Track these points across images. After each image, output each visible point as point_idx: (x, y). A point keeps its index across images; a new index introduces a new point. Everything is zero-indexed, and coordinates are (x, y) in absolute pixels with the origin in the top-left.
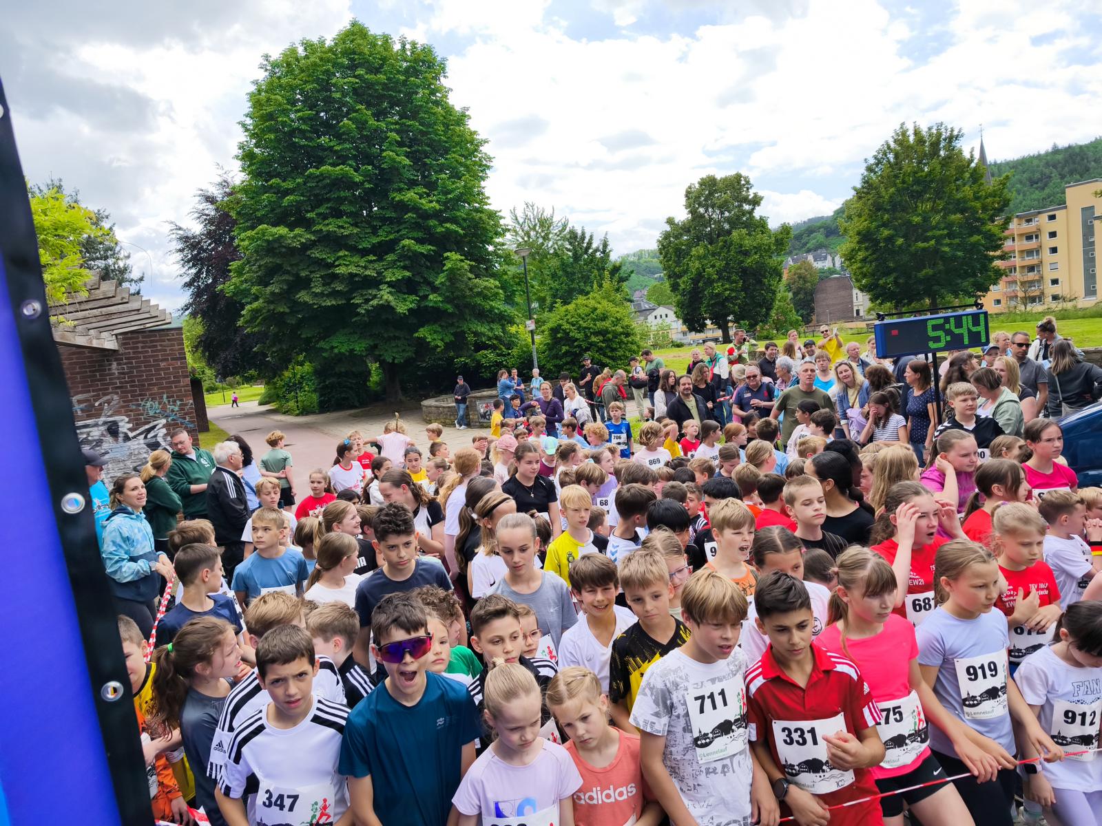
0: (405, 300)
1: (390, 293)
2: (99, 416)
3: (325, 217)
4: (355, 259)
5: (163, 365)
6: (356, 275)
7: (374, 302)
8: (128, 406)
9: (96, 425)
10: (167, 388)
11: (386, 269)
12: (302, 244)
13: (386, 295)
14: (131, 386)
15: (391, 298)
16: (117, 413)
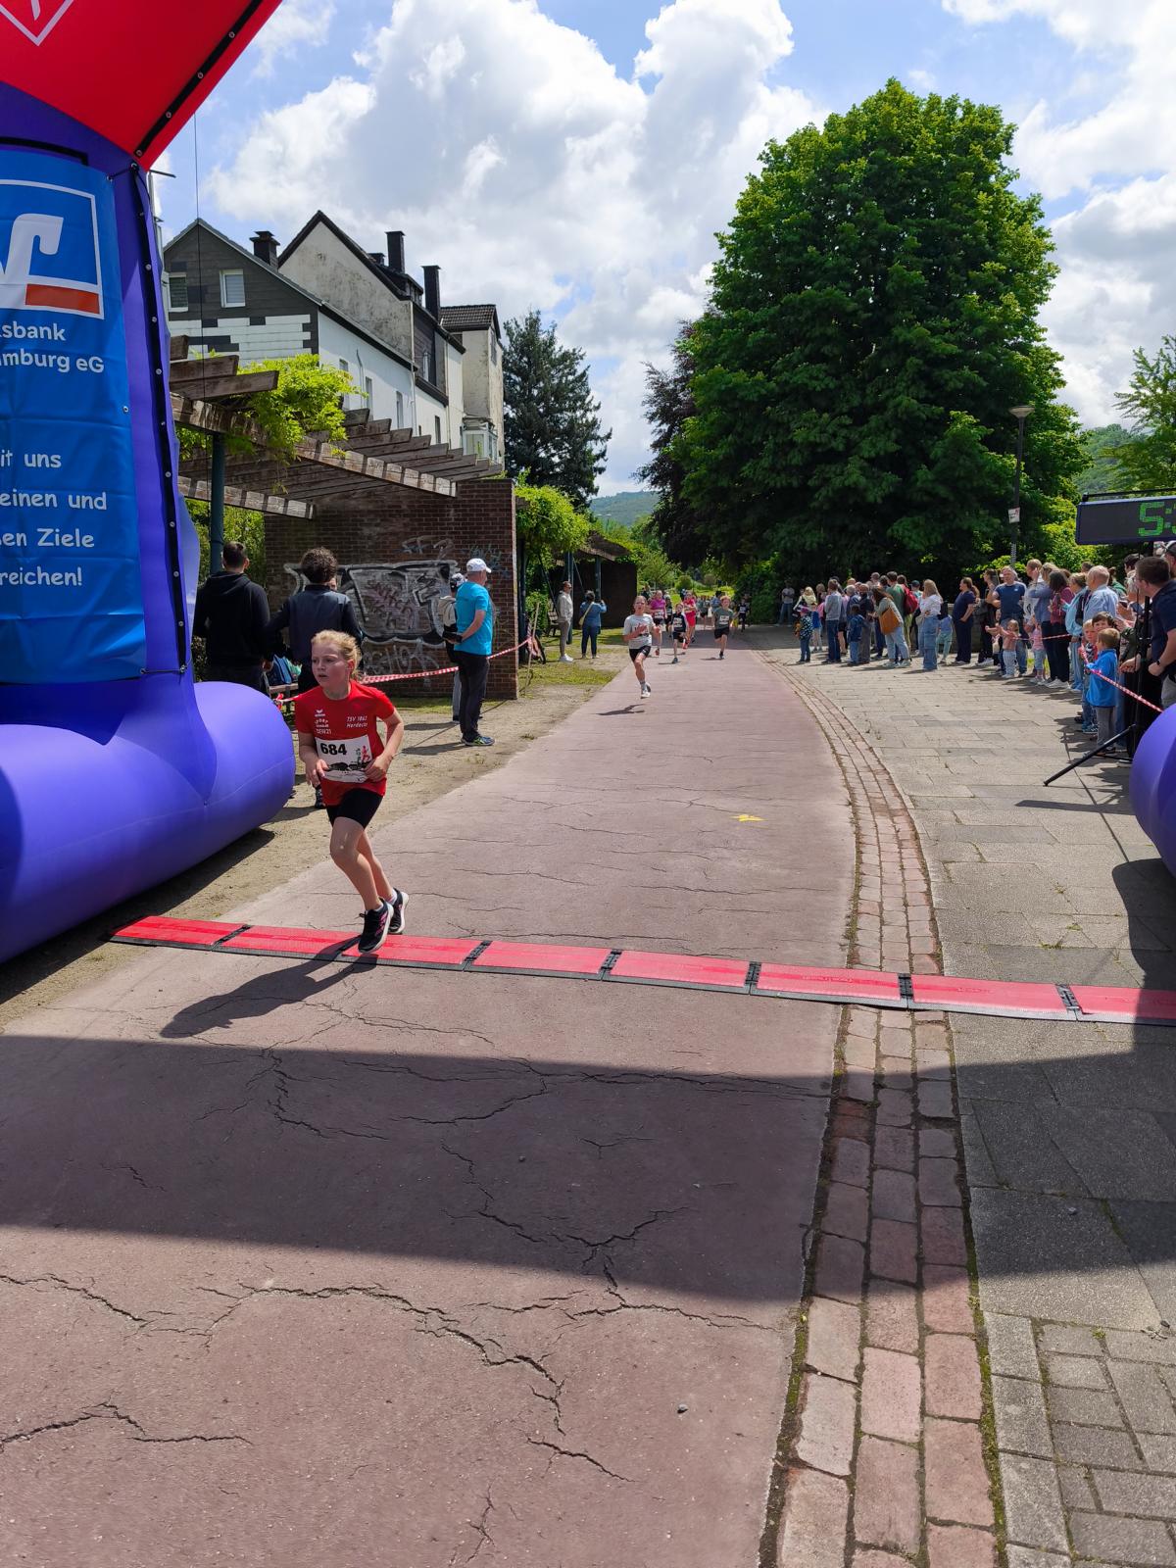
0: (880, 481)
1: (862, 471)
2: (434, 557)
5: (492, 515)
7: (838, 483)
8: (459, 551)
9: (432, 566)
10: (491, 537)
14: (464, 533)
15: (861, 477)
16: (449, 556)
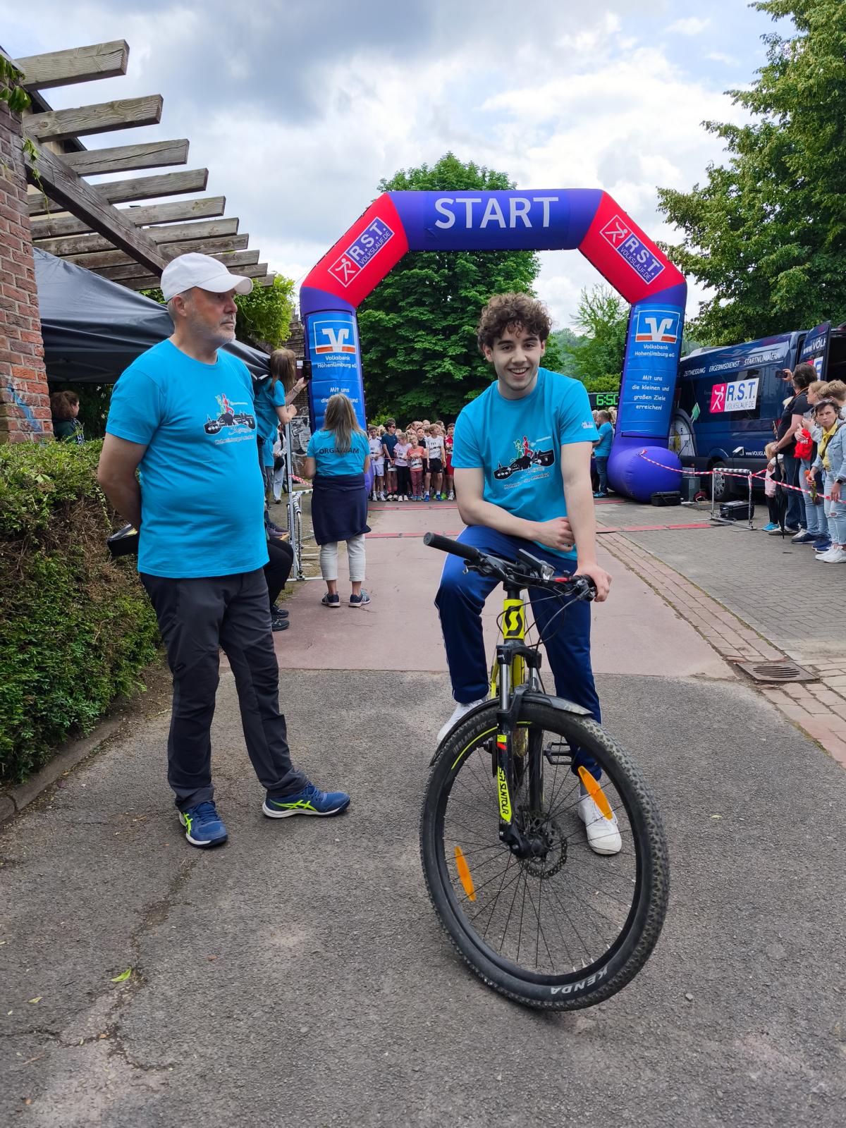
0: (461, 370)
1: (451, 364)
3: (411, 305)
4: (429, 338)
6: (429, 349)
7: (439, 370)
11: (450, 346)
12: (394, 325)
13: (447, 365)
15: (451, 368)
